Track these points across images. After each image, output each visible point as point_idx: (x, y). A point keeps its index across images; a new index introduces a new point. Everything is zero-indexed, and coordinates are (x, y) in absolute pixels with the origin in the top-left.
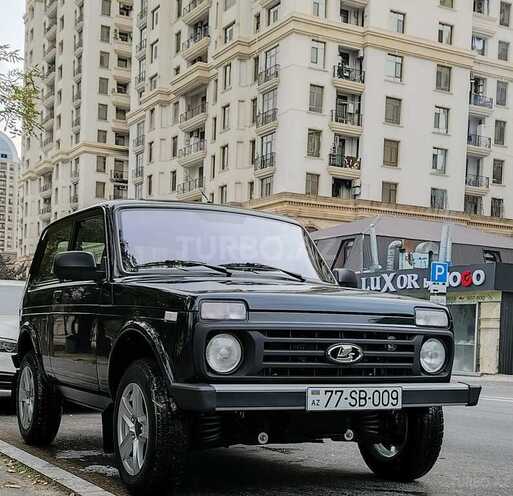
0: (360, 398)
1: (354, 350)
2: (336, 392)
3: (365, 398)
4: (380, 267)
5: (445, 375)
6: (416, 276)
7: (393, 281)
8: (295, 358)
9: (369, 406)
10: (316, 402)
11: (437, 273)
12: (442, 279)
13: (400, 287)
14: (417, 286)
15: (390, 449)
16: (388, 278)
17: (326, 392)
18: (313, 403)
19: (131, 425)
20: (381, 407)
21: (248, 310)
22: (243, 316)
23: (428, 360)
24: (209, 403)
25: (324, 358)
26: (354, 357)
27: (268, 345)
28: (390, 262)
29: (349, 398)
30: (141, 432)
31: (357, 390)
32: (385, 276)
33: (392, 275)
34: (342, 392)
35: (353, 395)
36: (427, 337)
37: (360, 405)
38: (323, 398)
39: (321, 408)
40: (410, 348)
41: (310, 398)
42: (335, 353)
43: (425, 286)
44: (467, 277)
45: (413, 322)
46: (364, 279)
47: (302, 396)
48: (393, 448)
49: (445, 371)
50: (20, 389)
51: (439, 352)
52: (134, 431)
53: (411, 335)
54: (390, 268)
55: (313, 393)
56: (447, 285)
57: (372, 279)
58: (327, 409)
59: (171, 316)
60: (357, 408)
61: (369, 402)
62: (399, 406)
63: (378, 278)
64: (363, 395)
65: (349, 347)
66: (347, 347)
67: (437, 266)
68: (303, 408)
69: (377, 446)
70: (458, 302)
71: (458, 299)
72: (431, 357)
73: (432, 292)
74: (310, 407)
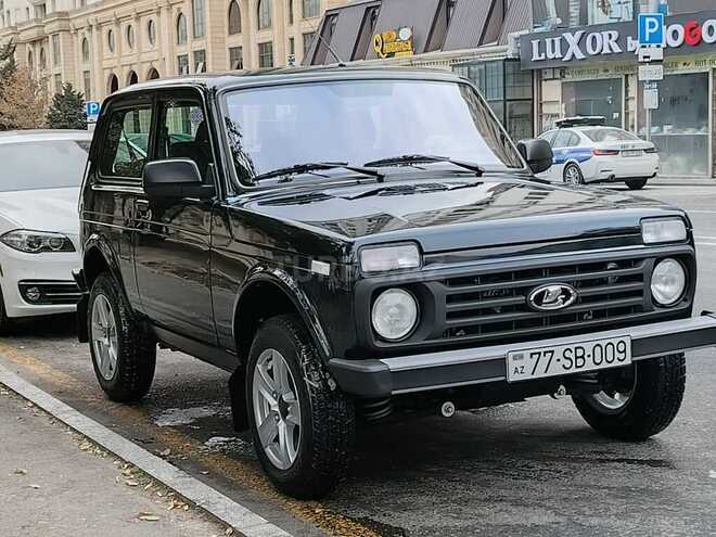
0: (577, 358)
1: (565, 292)
2: (545, 353)
3: (582, 357)
4: (559, 21)
5: (685, 305)
6: (615, 35)
7: (581, 43)
8: (488, 311)
9: (589, 366)
10: (520, 370)
11: (648, 31)
12: (656, 38)
13: (591, 52)
14: (617, 49)
15: (612, 396)
16: (572, 39)
17: (532, 354)
18: (516, 371)
19: (274, 403)
20: (605, 365)
21: (421, 252)
22: (416, 262)
23: (662, 288)
24: (384, 388)
25: (524, 307)
26: (565, 300)
27: (450, 299)
28: (574, 12)
29: (562, 359)
30: (287, 413)
31: (572, 347)
32: (568, 36)
33: (579, 34)
34: (552, 352)
35: (568, 354)
36: (659, 259)
37: (577, 367)
38: (529, 363)
39: (527, 376)
40: (639, 277)
41: (512, 365)
42: (539, 298)
43: (630, 49)
44: (692, 31)
45: (639, 241)
46: (535, 43)
47: (501, 363)
48: (617, 396)
49: (685, 300)
50: (94, 324)
51: (676, 276)
52: (277, 410)
53: (637, 260)
54: (574, 23)
55: (515, 358)
56: (663, 45)
57: (548, 41)
58: (534, 377)
59: (321, 268)
60: (574, 370)
61: (589, 361)
62: (628, 361)
63: (557, 40)
64: (580, 353)
65: (558, 287)
66: (554, 288)
67: (648, 20)
68: (503, 378)
69: (596, 395)
70: (682, 69)
71: (681, 66)
72: (666, 283)
73: (641, 59)
74: (512, 377)
